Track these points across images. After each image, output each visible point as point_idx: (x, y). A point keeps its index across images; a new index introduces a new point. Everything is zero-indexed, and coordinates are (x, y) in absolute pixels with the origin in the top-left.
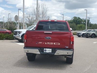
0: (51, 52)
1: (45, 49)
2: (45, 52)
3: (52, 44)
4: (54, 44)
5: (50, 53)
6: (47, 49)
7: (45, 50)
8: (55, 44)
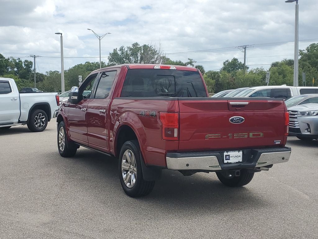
0: (240, 159)
1: (225, 154)
2: (228, 163)
3: (246, 136)
5: (239, 162)
6: (231, 153)
7: (226, 156)
8: (253, 135)
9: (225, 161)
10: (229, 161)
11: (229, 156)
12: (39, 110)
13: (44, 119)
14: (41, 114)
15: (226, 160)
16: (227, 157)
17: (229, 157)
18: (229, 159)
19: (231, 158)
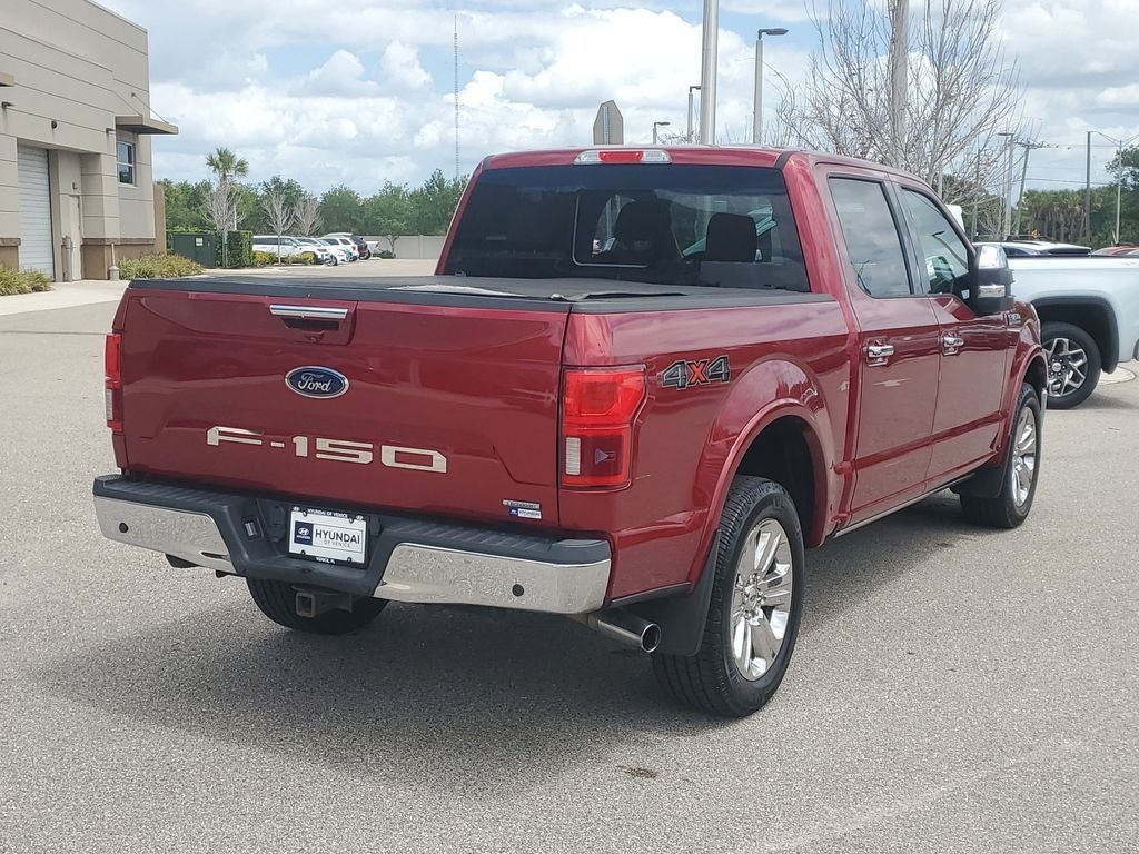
0: (356, 553)
1: (297, 516)
2: (302, 556)
3: (366, 458)
4: (388, 455)
7: (299, 525)
8: (399, 457)
9: (295, 548)
10: (309, 550)
11: (309, 526)
12: (1058, 324)
13: (1081, 362)
14: (1066, 340)
15: (297, 540)
16: (304, 531)
17: (310, 534)
18: (309, 542)
19: (315, 540)
